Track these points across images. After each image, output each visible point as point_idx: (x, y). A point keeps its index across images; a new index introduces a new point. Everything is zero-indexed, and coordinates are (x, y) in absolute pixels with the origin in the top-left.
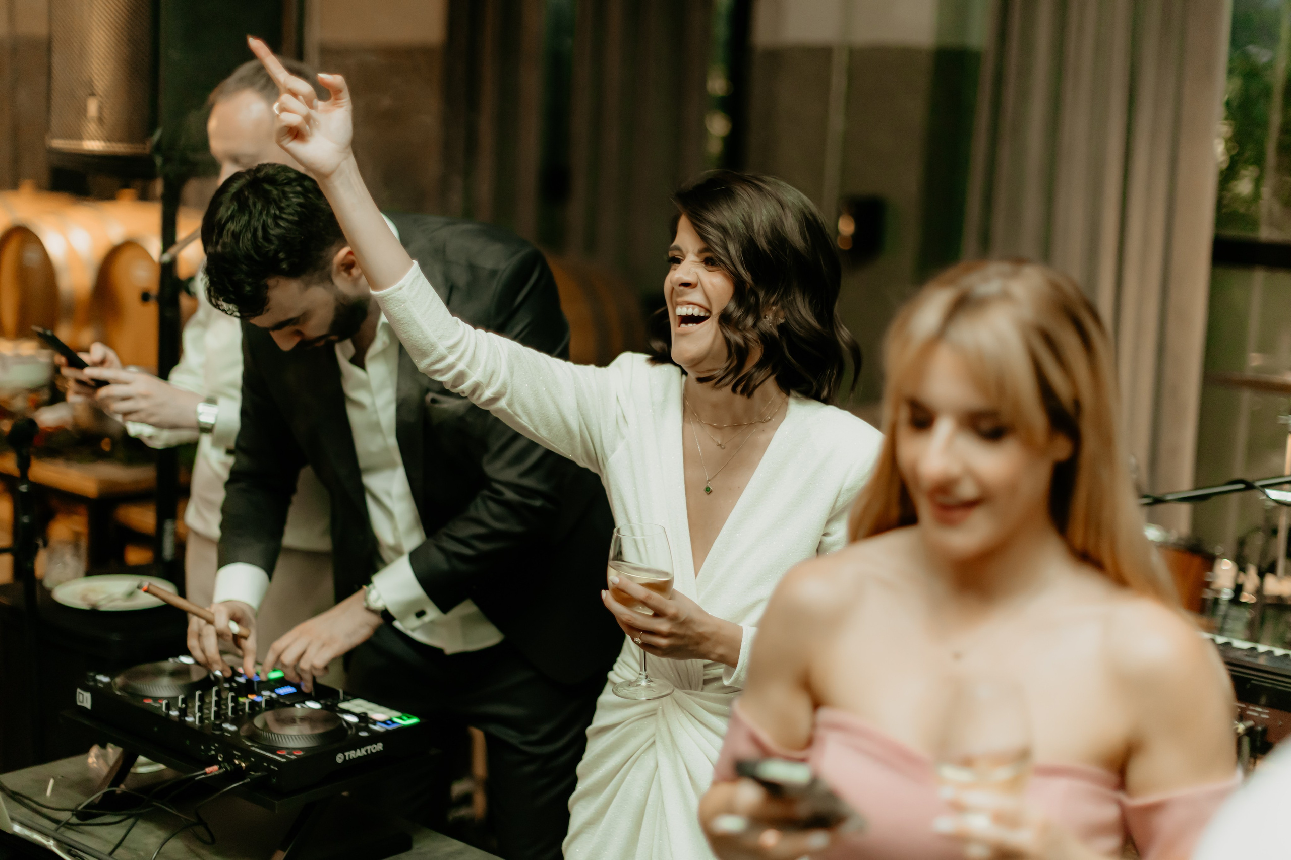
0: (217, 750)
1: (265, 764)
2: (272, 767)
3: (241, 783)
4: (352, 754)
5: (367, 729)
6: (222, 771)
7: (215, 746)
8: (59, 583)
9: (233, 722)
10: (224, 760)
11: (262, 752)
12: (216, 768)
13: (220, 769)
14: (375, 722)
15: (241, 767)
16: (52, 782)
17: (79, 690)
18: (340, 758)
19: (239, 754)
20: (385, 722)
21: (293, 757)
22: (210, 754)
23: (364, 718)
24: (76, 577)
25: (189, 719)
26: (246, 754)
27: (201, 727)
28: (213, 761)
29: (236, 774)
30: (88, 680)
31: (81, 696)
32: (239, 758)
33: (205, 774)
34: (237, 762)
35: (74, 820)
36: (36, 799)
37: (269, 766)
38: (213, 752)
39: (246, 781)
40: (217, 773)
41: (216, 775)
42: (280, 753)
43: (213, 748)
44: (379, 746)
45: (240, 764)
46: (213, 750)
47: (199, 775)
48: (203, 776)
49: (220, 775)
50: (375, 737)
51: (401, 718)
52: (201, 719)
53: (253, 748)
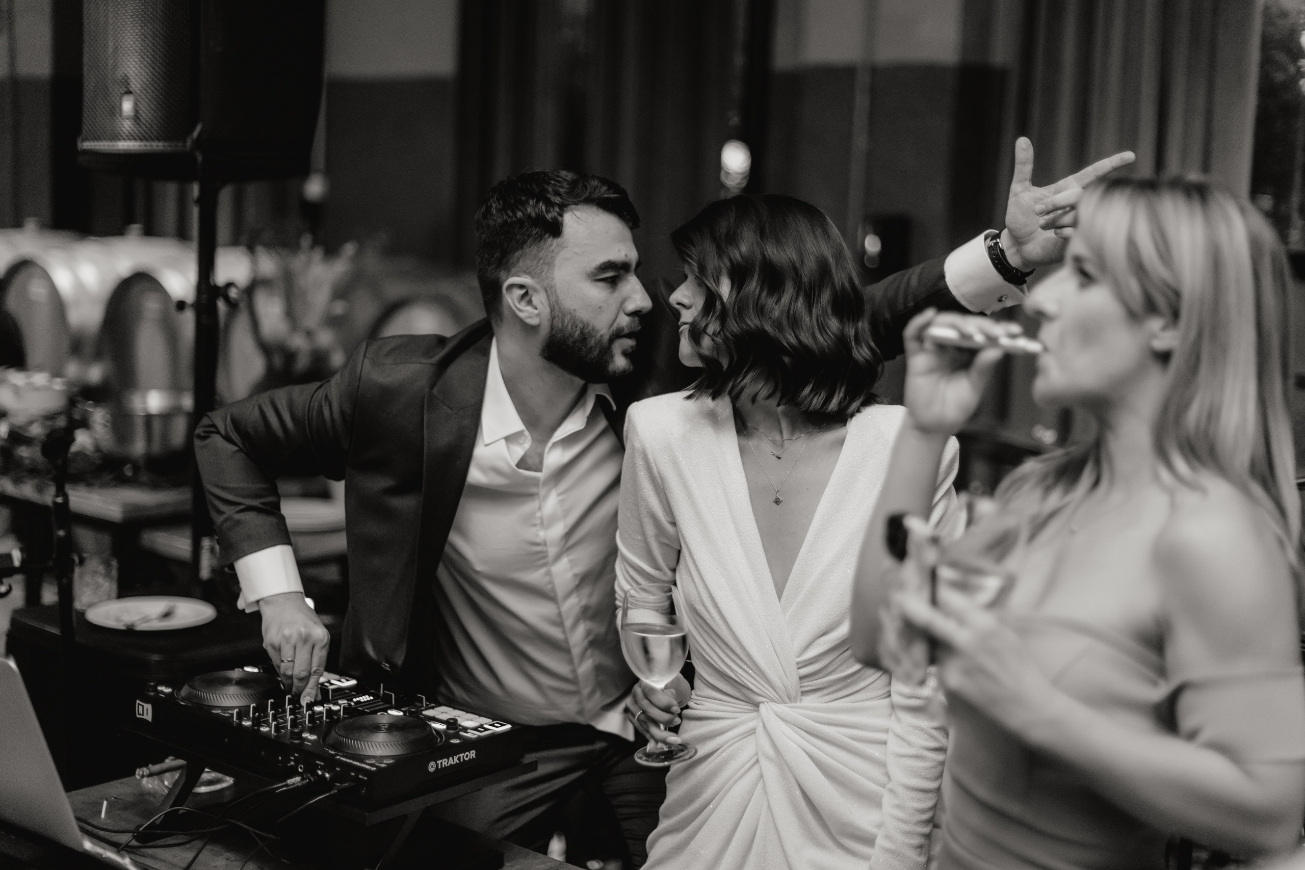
0: (297, 761)
1: (353, 774)
2: (361, 776)
3: (327, 794)
4: (444, 763)
5: (457, 736)
6: (305, 782)
7: (294, 756)
8: (91, 605)
9: (311, 732)
10: (305, 771)
11: (349, 761)
12: (298, 779)
13: (303, 779)
14: (465, 729)
15: (326, 778)
16: (105, 803)
18: (432, 767)
19: (322, 764)
20: (476, 729)
21: (383, 765)
22: (289, 765)
23: (452, 724)
24: (109, 598)
25: (264, 729)
26: (330, 764)
27: (276, 737)
28: (293, 773)
29: (321, 785)
30: (149, 691)
31: (141, 708)
32: (322, 769)
33: (287, 785)
34: (320, 773)
35: (134, 843)
36: (91, 821)
37: (357, 776)
38: (292, 763)
39: (332, 792)
40: (299, 784)
41: (298, 787)
42: (368, 762)
43: (292, 758)
44: (472, 754)
45: (323, 775)
46: (292, 760)
47: (280, 787)
48: (284, 788)
49: (303, 785)
50: (467, 745)
51: (493, 725)
52: (278, 729)
53: (338, 757)
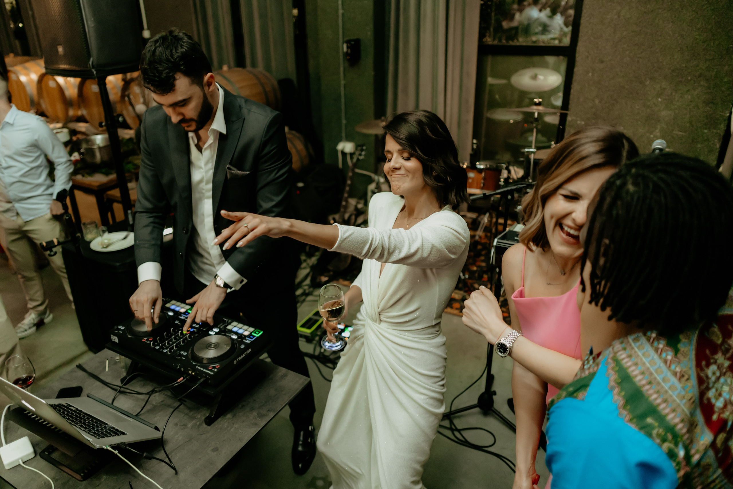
0: (180, 367)
1: (204, 375)
2: (207, 376)
3: (196, 386)
4: (239, 359)
5: (242, 342)
6: (185, 380)
11: (202, 369)
12: (182, 378)
13: (184, 378)
14: (245, 337)
16: (107, 362)
17: (111, 335)
18: (235, 362)
19: (191, 369)
20: (249, 336)
21: (216, 370)
22: (177, 368)
23: (239, 334)
25: (165, 351)
27: (170, 355)
28: (179, 375)
32: (191, 371)
33: (178, 383)
40: (183, 381)
41: (183, 383)
43: (178, 365)
44: (250, 350)
45: (192, 374)
47: (175, 384)
48: (177, 384)
49: (185, 382)
50: (247, 347)
51: (256, 333)
52: (170, 350)
53: (197, 367)
